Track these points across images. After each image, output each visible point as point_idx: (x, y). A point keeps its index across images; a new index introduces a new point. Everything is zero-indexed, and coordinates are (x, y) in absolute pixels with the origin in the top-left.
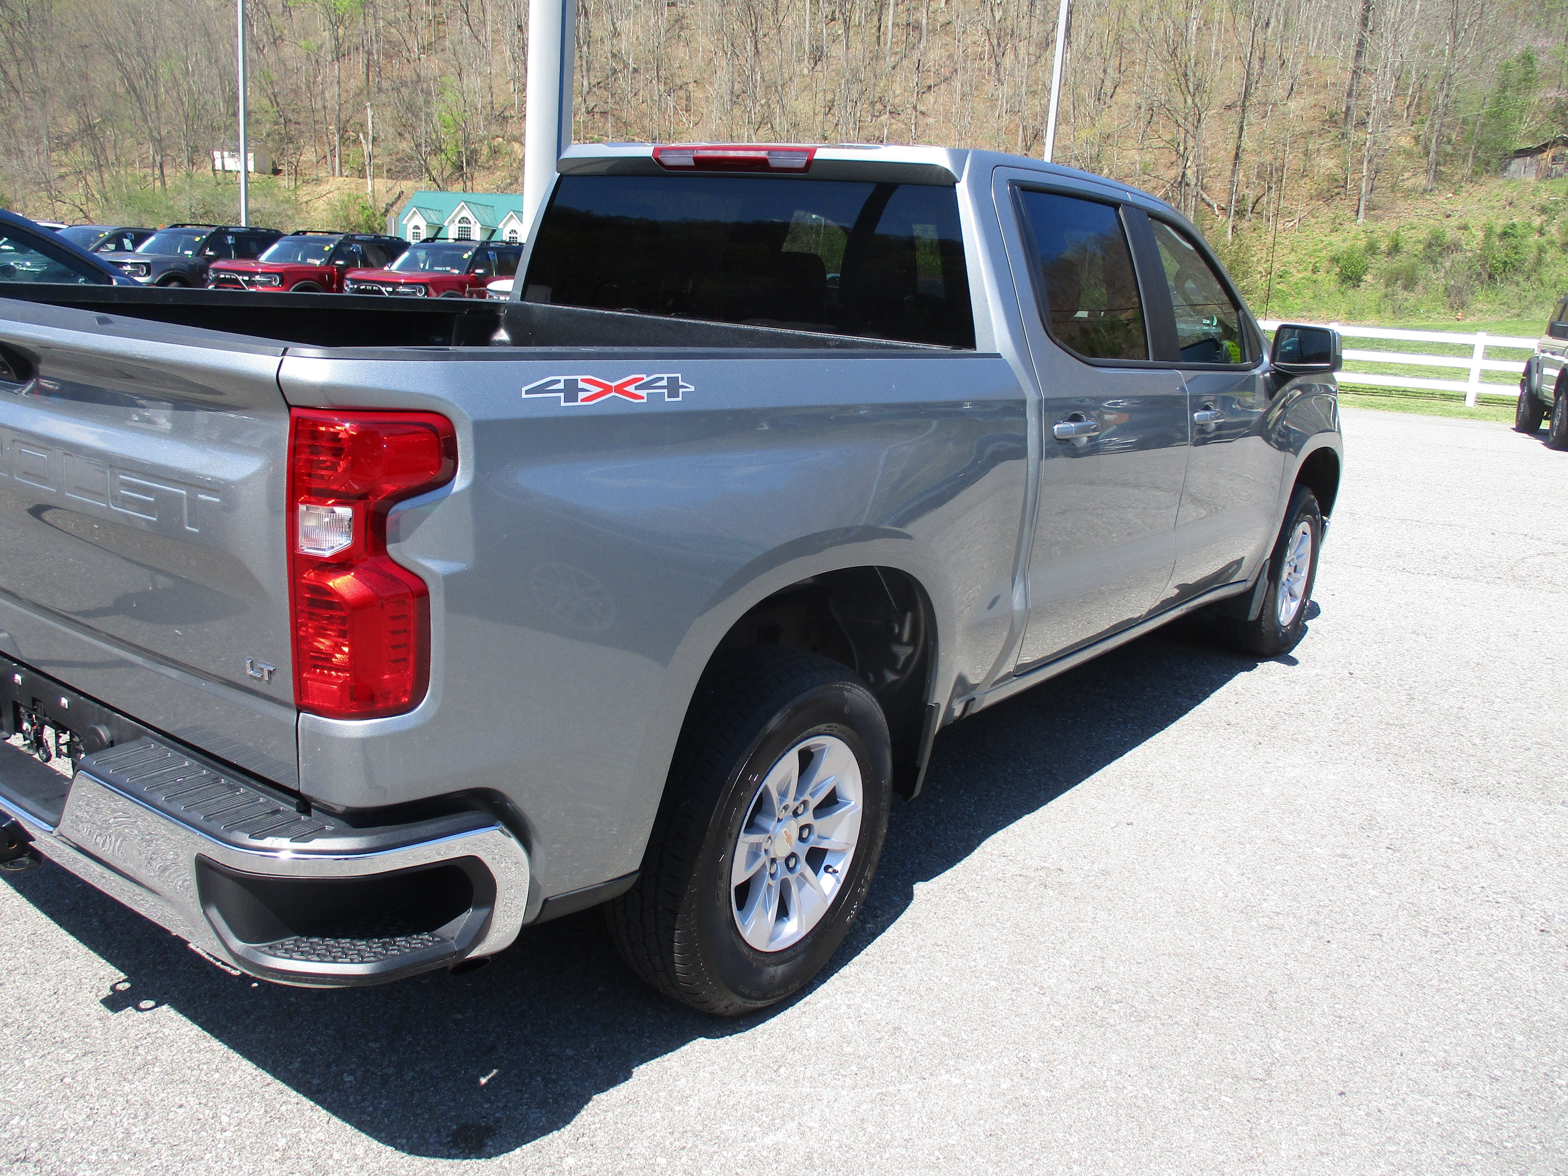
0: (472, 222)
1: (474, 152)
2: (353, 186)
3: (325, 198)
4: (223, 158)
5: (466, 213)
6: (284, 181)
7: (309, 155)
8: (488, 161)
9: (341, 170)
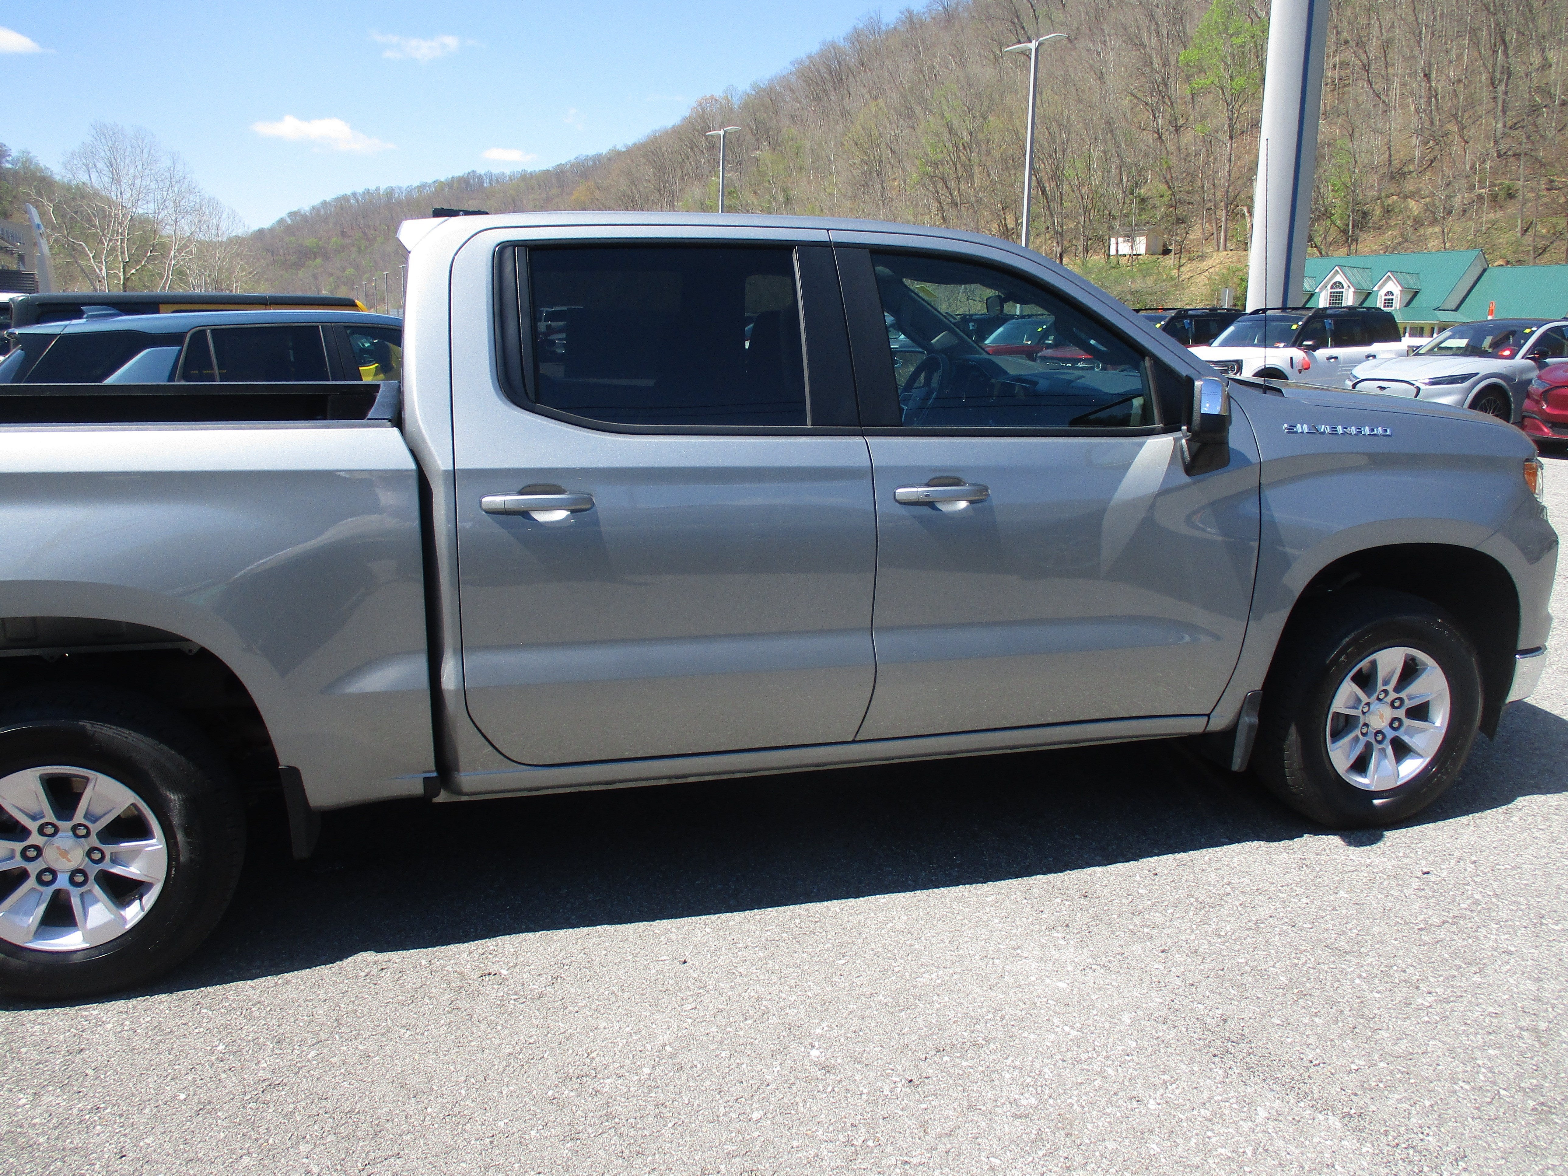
0: (1345, 286)
1: (1365, 214)
2: (1235, 258)
3: (1206, 274)
4: (1117, 243)
5: (1338, 278)
6: (1169, 261)
7: (1196, 234)
8: (1380, 220)
9: (1225, 245)
